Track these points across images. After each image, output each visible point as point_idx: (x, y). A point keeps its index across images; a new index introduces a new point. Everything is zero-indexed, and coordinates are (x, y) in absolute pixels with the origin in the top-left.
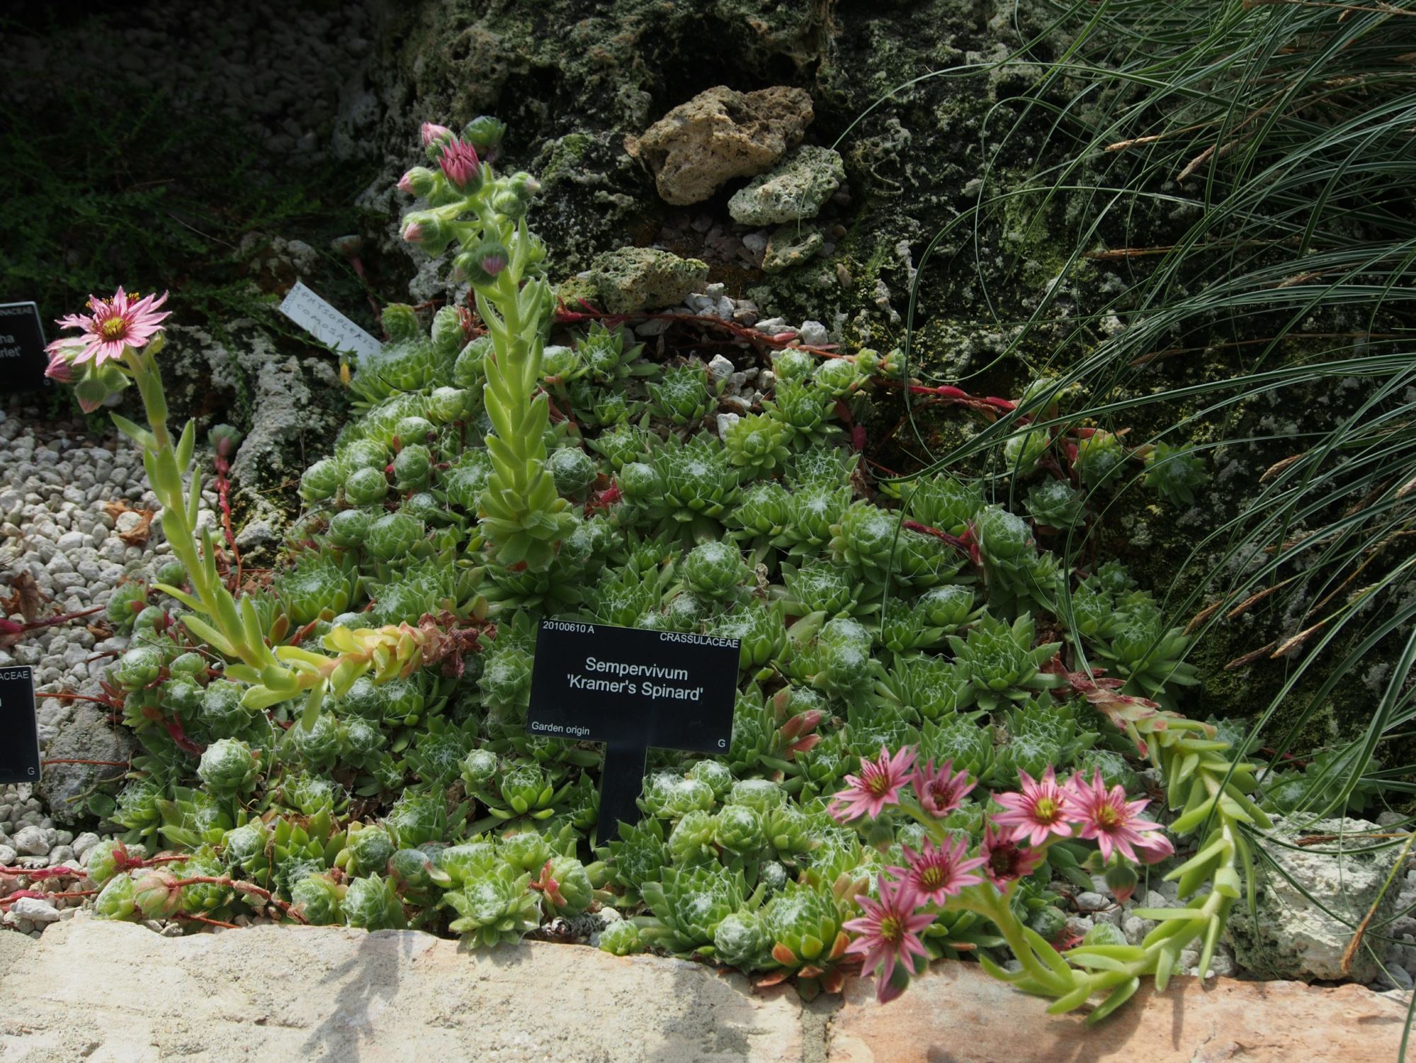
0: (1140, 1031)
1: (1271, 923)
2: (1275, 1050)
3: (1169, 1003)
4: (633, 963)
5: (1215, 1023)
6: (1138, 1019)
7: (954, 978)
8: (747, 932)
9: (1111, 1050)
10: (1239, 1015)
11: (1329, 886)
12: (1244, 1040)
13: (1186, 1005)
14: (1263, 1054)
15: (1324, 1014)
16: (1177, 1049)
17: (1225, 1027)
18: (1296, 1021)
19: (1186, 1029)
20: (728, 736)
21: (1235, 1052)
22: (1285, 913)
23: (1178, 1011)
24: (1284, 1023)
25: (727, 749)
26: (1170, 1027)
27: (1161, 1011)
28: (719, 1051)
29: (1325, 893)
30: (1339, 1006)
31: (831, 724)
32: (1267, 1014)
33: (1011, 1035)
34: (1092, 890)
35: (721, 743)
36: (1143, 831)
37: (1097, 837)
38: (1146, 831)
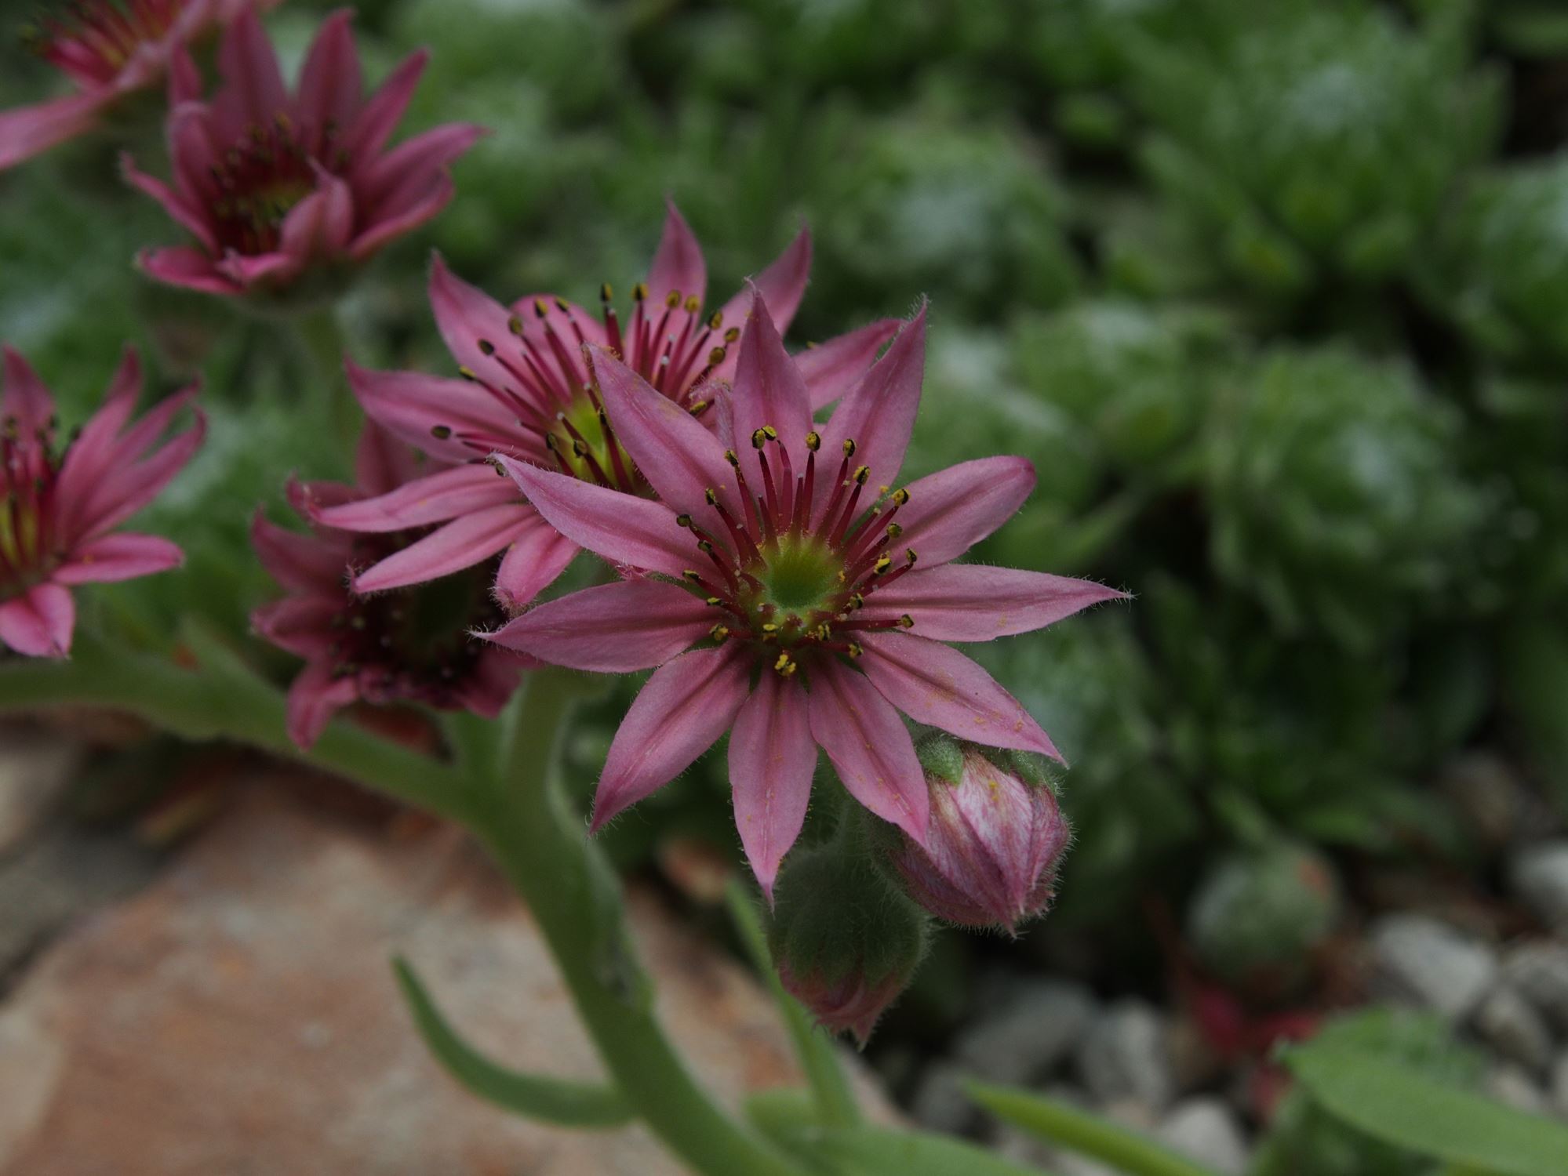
36: (948, 737)
37: (651, 672)
38: (966, 747)
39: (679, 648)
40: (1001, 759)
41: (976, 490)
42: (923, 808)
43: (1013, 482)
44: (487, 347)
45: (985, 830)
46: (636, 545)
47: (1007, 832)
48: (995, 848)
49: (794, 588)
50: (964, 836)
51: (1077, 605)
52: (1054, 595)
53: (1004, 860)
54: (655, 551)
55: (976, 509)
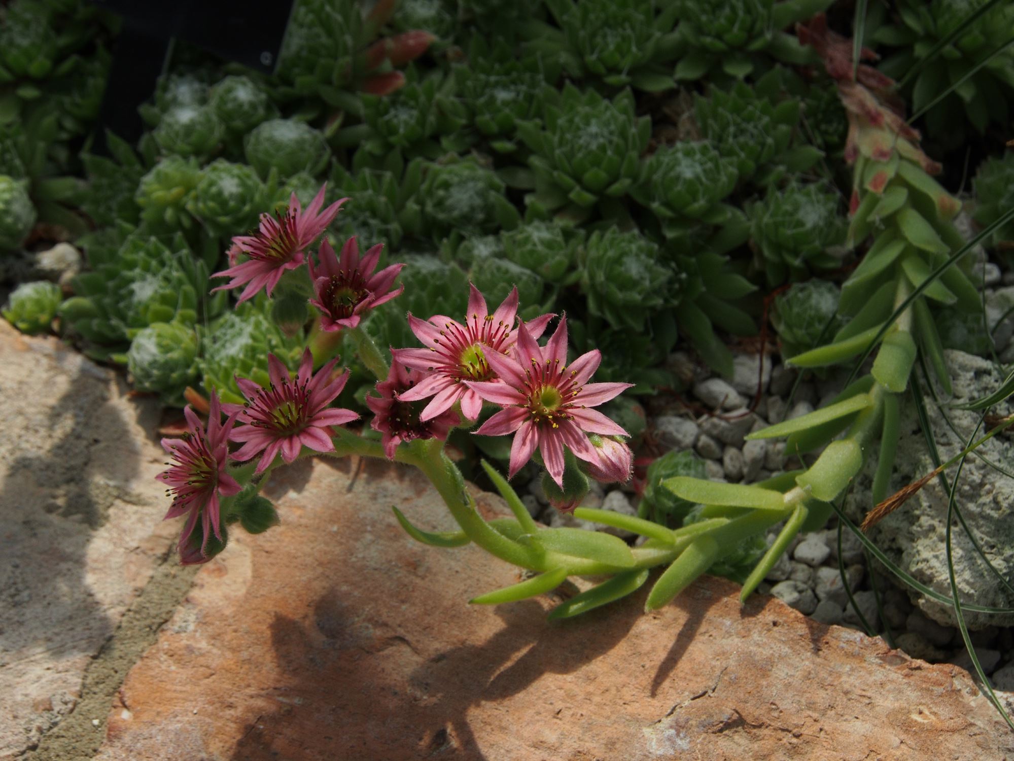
0: (621, 649)
1: (904, 525)
2: (788, 739)
3: (682, 617)
4: (29, 349)
5: (725, 671)
6: (625, 629)
7: (419, 493)
8: (161, 358)
9: (565, 667)
10: (763, 669)
11: (996, 504)
12: (751, 711)
13: (702, 629)
14: (767, 740)
15: (886, 703)
16: (653, 695)
17: (734, 682)
18: (841, 700)
19: (684, 665)
20: (275, 52)
21: (728, 725)
22: (925, 521)
23: (686, 637)
24: (822, 697)
25: (269, 69)
26: (662, 655)
27: (666, 627)
28: (66, 514)
29: (988, 511)
30: (912, 695)
31: (444, 56)
32: (807, 677)
33: (447, 603)
34: (728, 379)
35: (266, 58)
36: (597, 434)
37: (514, 433)
38: (602, 436)
39: (521, 422)
40: (612, 438)
41: (588, 362)
42: (596, 456)
43: (596, 358)
44: (436, 341)
45: (614, 459)
46: (504, 398)
47: (620, 459)
48: (618, 464)
49: (548, 402)
50: (608, 462)
51: (621, 390)
52: (614, 388)
53: (621, 466)
54: (508, 398)
55: (588, 368)
